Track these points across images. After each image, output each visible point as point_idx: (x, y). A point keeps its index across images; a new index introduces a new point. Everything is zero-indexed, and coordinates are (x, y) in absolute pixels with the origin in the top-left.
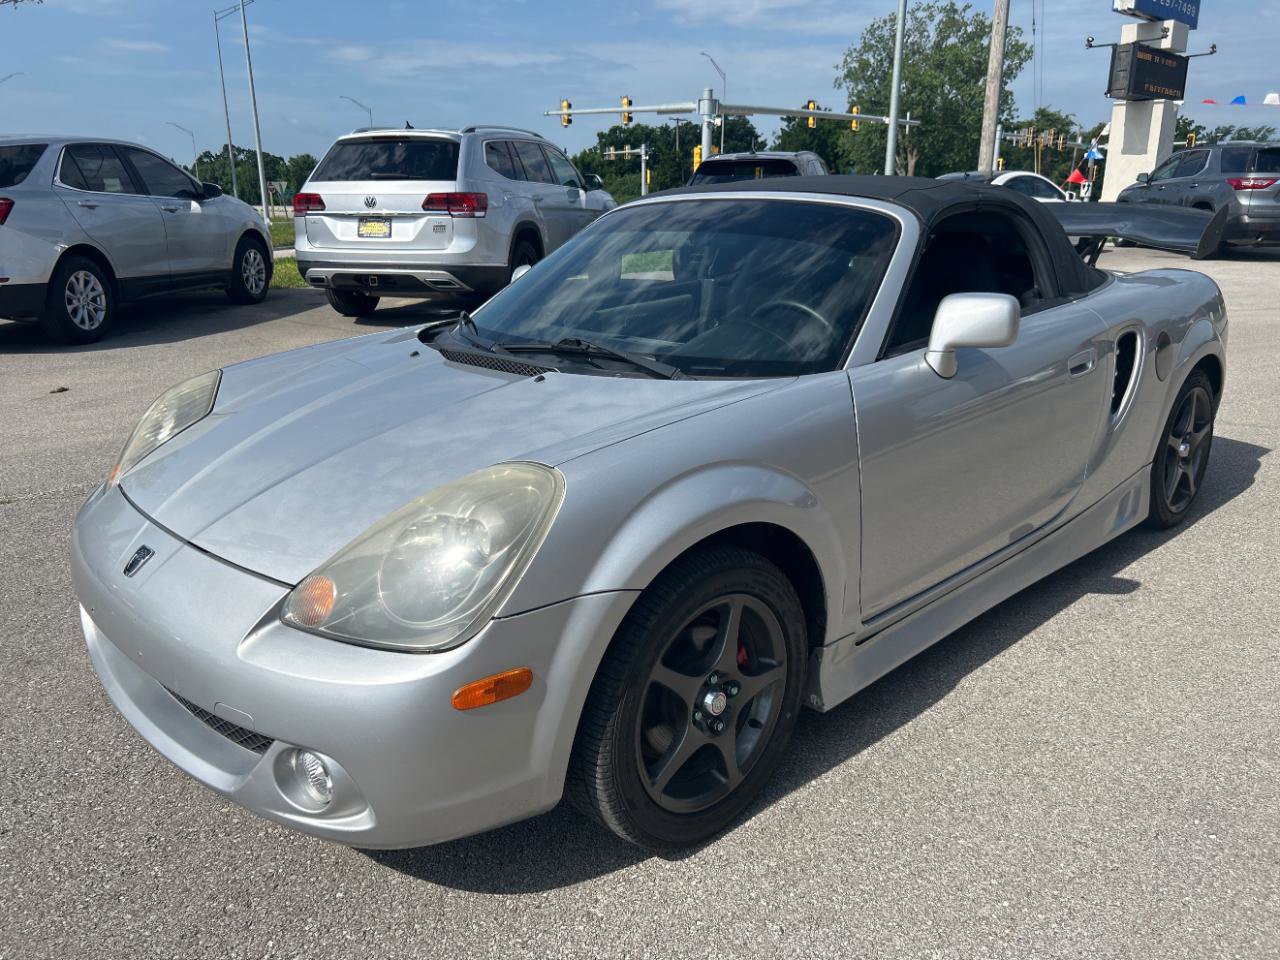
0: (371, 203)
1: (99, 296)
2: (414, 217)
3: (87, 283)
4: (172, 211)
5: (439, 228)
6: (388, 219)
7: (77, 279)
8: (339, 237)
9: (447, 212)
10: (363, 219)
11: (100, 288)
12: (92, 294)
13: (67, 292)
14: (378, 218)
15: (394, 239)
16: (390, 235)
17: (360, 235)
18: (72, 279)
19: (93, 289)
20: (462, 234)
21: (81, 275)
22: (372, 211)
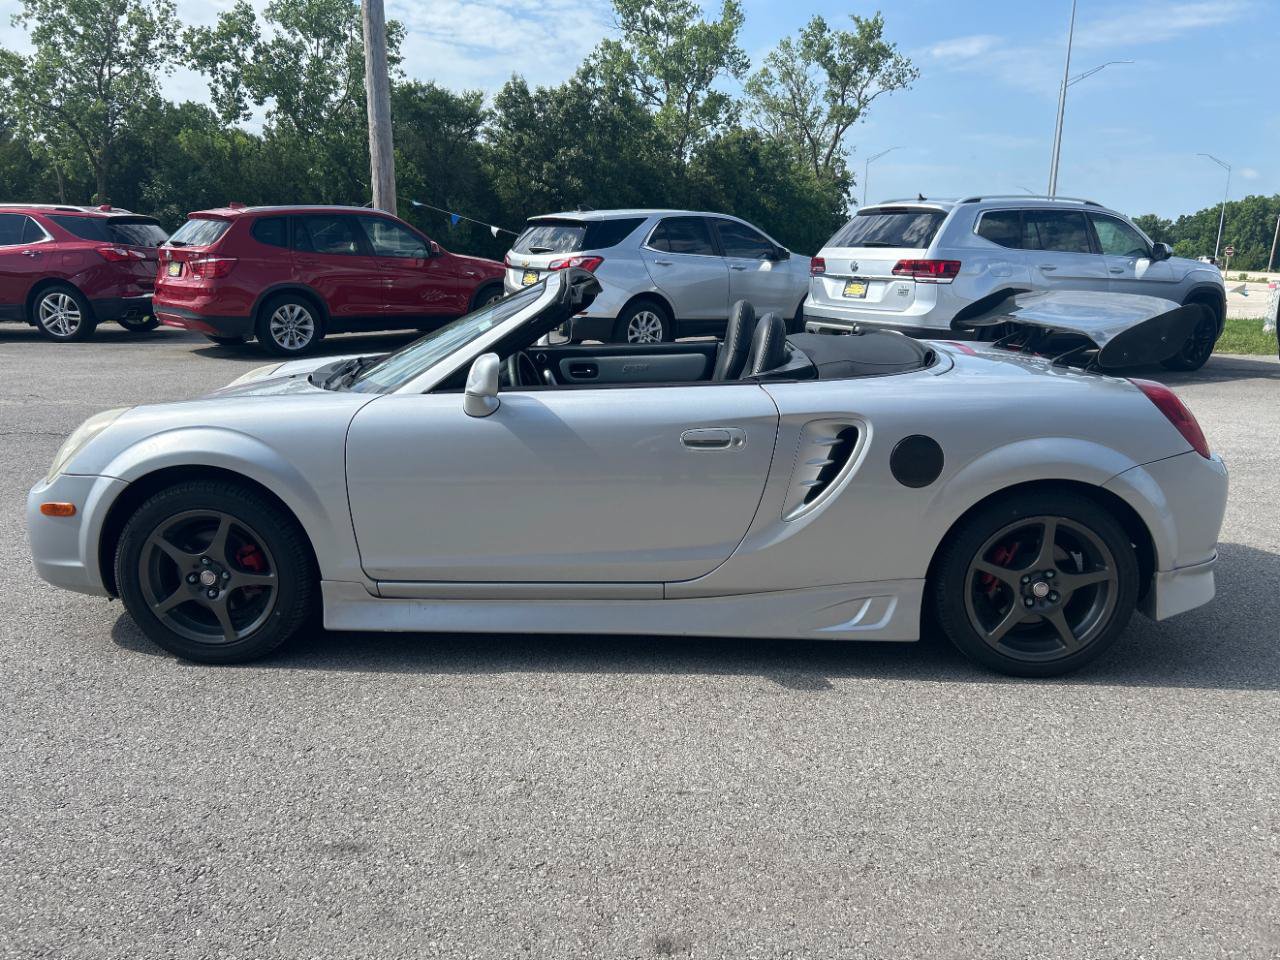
0: (854, 268)
1: (658, 330)
2: (887, 281)
3: (649, 320)
4: (741, 269)
5: (904, 292)
6: (866, 281)
7: (642, 317)
8: (830, 296)
9: (911, 278)
10: (850, 281)
11: (659, 326)
12: (651, 330)
13: (631, 326)
14: (859, 280)
15: (868, 298)
16: (865, 297)
17: (844, 295)
18: (637, 316)
19: (654, 325)
20: (923, 298)
21: (646, 314)
22: (853, 275)
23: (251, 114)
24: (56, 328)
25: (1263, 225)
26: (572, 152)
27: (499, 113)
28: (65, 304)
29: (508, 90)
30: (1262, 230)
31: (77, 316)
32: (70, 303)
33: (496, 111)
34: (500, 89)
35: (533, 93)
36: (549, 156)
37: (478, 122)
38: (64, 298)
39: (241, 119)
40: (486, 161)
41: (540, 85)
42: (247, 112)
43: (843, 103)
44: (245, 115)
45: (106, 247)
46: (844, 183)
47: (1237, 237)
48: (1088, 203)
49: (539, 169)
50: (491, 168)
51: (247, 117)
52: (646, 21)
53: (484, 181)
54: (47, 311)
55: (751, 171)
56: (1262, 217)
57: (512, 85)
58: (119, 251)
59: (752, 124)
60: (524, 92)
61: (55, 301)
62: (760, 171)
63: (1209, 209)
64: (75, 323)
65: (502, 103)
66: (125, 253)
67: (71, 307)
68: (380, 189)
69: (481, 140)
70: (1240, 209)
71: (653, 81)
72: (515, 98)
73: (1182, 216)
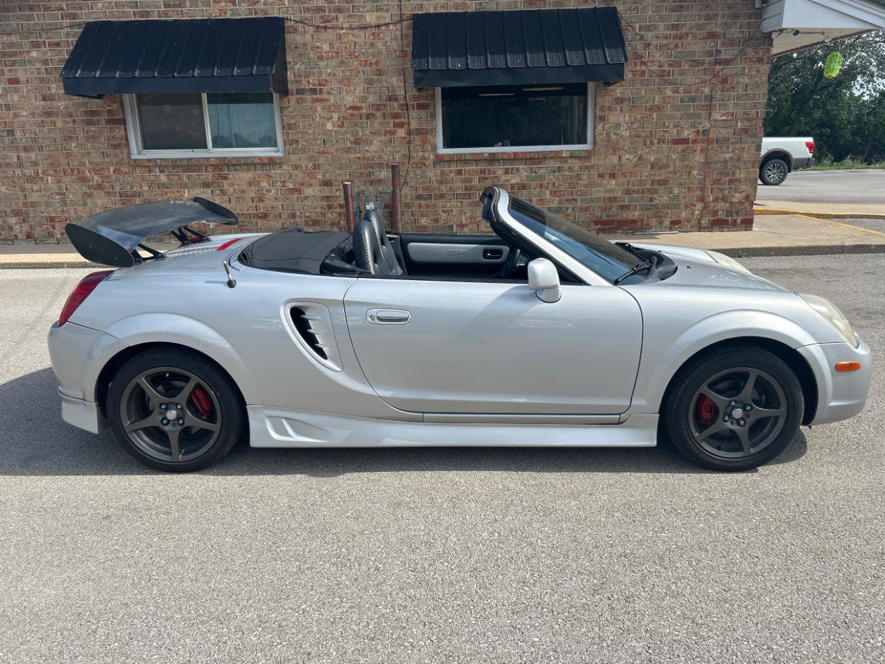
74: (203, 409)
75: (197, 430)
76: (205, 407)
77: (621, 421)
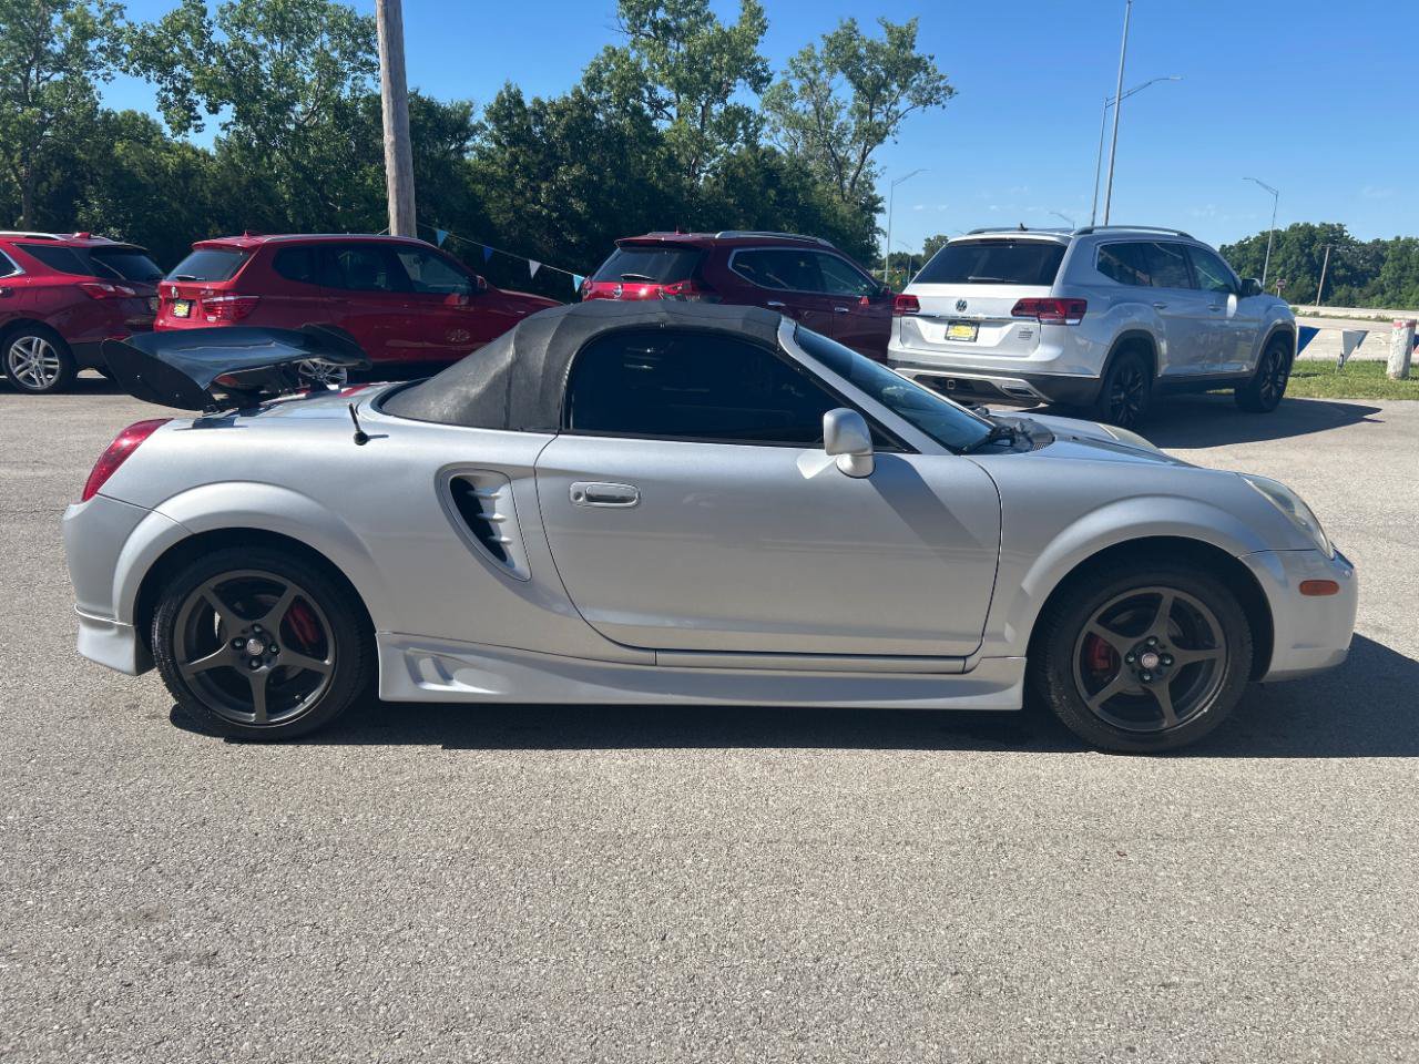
0: (962, 306)
2: (1002, 322)
5: (1027, 334)
6: (975, 323)
8: (927, 339)
9: (1036, 319)
10: (953, 322)
14: (967, 322)
15: (980, 342)
16: (975, 340)
17: (947, 338)
20: (1050, 342)
22: (960, 314)
23: (203, 125)
24: (28, 377)
25: (1310, 255)
26: (575, 171)
27: (490, 126)
28: (41, 348)
29: (500, 101)
30: (1308, 261)
31: (56, 363)
32: (46, 348)
33: (487, 125)
34: (491, 100)
35: (528, 104)
36: (547, 175)
37: (468, 138)
38: (39, 343)
39: (191, 130)
40: (475, 181)
41: (536, 95)
42: (199, 122)
43: (871, 120)
44: (197, 126)
45: (89, 282)
46: (872, 206)
47: (1282, 269)
48: (1182, 234)
49: (537, 190)
50: (480, 188)
51: (199, 129)
52: (655, 26)
53: (476, 203)
54: (17, 357)
55: (772, 193)
56: (1309, 246)
57: (505, 94)
58: (104, 286)
59: (771, 143)
60: (520, 103)
61: (28, 346)
62: (781, 193)
63: (1253, 237)
64: (52, 372)
65: (495, 115)
66: (111, 289)
67: (48, 352)
68: (398, 215)
69: (470, 157)
70: (1285, 239)
71: (664, 93)
72: (509, 108)
73: (1224, 246)
74: (306, 639)
75: (296, 674)
76: (310, 638)
77: (967, 667)
